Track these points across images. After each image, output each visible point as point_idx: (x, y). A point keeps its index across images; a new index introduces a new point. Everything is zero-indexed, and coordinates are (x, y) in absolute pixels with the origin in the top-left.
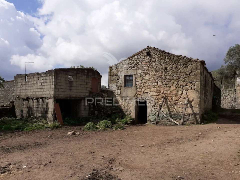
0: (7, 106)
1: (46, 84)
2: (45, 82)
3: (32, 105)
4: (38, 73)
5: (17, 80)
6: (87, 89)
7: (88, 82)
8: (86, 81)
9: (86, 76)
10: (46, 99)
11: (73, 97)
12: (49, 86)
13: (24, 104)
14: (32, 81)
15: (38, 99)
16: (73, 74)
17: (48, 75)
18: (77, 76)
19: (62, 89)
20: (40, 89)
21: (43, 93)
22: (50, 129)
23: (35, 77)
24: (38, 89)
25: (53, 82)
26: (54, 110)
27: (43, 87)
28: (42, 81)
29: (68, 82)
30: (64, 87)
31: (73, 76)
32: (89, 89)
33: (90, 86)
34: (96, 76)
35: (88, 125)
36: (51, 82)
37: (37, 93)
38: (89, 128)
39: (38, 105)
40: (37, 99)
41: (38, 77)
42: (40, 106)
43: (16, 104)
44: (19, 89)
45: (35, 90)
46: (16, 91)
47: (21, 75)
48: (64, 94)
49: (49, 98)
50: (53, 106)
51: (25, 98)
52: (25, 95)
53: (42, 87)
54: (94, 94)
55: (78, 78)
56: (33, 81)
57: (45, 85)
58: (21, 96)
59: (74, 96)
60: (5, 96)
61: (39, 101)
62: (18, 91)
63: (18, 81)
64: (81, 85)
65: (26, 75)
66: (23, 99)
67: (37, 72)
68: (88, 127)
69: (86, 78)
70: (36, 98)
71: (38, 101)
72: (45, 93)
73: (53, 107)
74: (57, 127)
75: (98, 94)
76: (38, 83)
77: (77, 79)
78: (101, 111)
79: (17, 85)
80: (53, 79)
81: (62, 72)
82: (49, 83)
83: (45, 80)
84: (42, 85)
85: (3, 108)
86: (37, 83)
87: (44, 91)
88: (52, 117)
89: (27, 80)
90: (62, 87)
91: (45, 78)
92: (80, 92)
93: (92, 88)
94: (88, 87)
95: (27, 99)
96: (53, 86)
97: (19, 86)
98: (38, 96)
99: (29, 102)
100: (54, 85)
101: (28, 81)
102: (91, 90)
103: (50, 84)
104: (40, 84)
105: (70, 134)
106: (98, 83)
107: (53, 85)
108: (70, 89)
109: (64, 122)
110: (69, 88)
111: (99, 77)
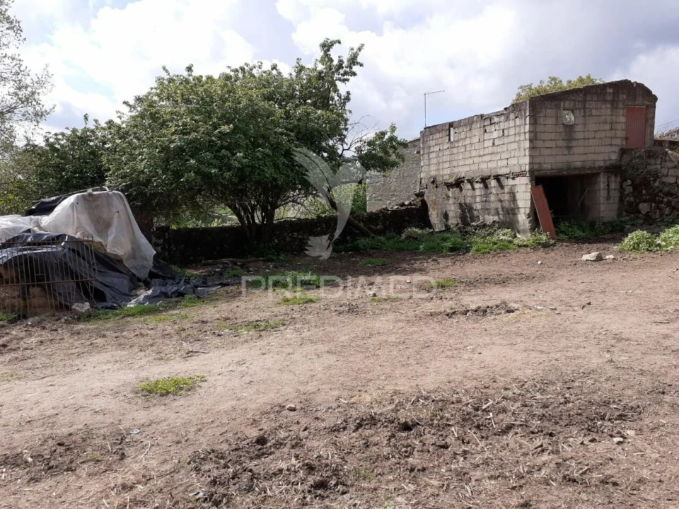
0: (410, 204)
1: (506, 140)
2: (503, 135)
3: (472, 197)
4: (482, 116)
5: (427, 141)
6: (614, 142)
7: (616, 123)
8: (609, 118)
9: (609, 106)
10: (507, 178)
11: (575, 169)
12: (514, 146)
13: (448, 197)
14: (468, 139)
15: (487, 181)
16: (575, 105)
17: (512, 116)
18: (584, 108)
19: (547, 148)
20: (491, 154)
21: (500, 163)
22: (528, 249)
23: (474, 126)
24: (484, 155)
25: (525, 133)
26: (532, 203)
27: (499, 149)
28: (495, 135)
29: (561, 129)
30: (553, 144)
31: (575, 111)
32: (618, 142)
33: (621, 134)
34: (639, 101)
35: (632, 239)
36: (519, 134)
37: (484, 166)
38: (638, 246)
39: (486, 195)
40: (484, 180)
41: (482, 126)
42: (492, 198)
43: (430, 197)
44: (435, 161)
45: (476, 160)
46: (427, 167)
47: (438, 127)
48: (553, 161)
49: (516, 176)
50: (529, 194)
51: (452, 180)
52: (451, 175)
53: (495, 149)
54: (637, 155)
55: (587, 114)
56: (470, 138)
57: (503, 144)
58: (441, 179)
59: (579, 164)
60: (384, 185)
61: (490, 184)
62: (433, 168)
63: (432, 143)
64: (596, 131)
65: (451, 125)
66: (446, 184)
67: (479, 114)
68: (634, 243)
69: (609, 110)
70: (481, 179)
71: (486, 187)
72: (504, 162)
73: (529, 198)
74: (545, 246)
75: (649, 152)
76: (484, 140)
77: (584, 116)
78: (662, 202)
79: (429, 153)
80: (525, 124)
81: (547, 103)
82: (515, 138)
83: (503, 132)
84: (496, 143)
85: (404, 208)
86: (481, 140)
87: (501, 159)
88: (528, 221)
89: (454, 138)
90: (548, 144)
91: (502, 126)
92: (594, 153)
93: (627, 138)
94: (616, 137)
95: (458, 184)
96: (527, 144)
97: (433, 155)
98: (486, 174)
99: (461, 190)
100: (531, 141)
101: (456, 139)
102: (624, 143)
103: (517, 138)
104: (489, 143)
105: (589, 259)
106: (647, 121)
107: (525, 139)
108: (569, 148)
109: (557, 234)
110: (566, 145)
111: (647, 103)
